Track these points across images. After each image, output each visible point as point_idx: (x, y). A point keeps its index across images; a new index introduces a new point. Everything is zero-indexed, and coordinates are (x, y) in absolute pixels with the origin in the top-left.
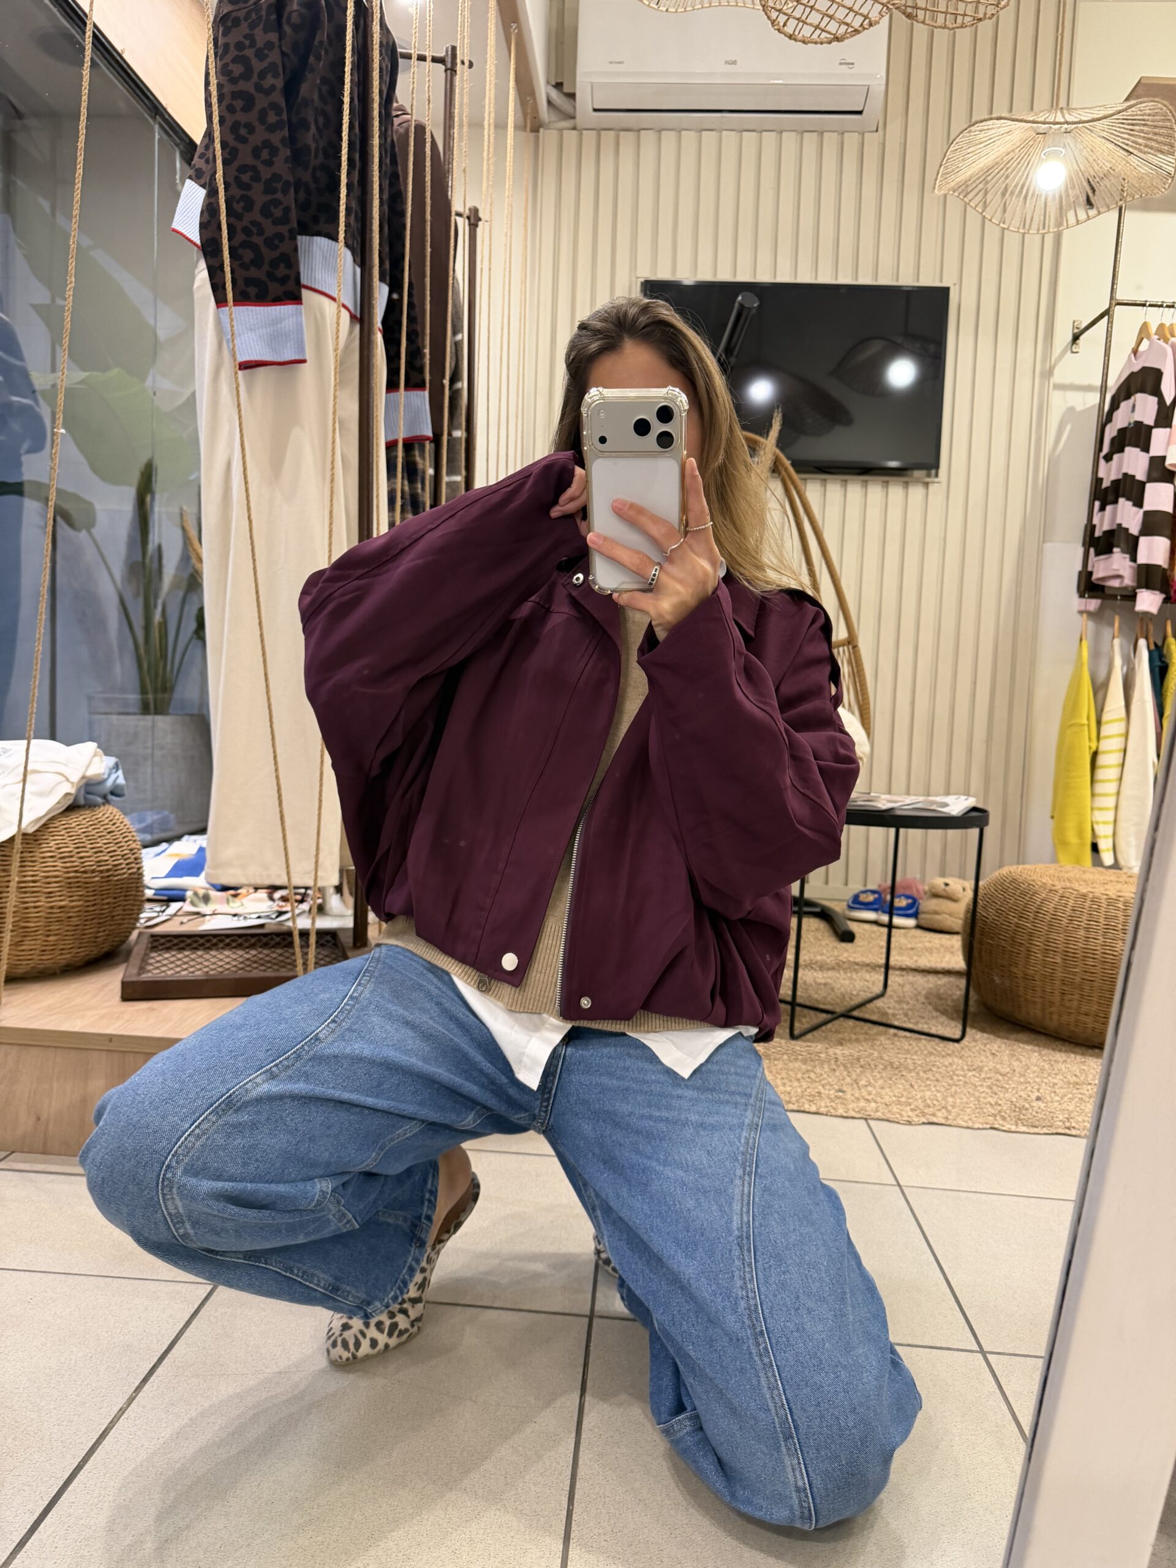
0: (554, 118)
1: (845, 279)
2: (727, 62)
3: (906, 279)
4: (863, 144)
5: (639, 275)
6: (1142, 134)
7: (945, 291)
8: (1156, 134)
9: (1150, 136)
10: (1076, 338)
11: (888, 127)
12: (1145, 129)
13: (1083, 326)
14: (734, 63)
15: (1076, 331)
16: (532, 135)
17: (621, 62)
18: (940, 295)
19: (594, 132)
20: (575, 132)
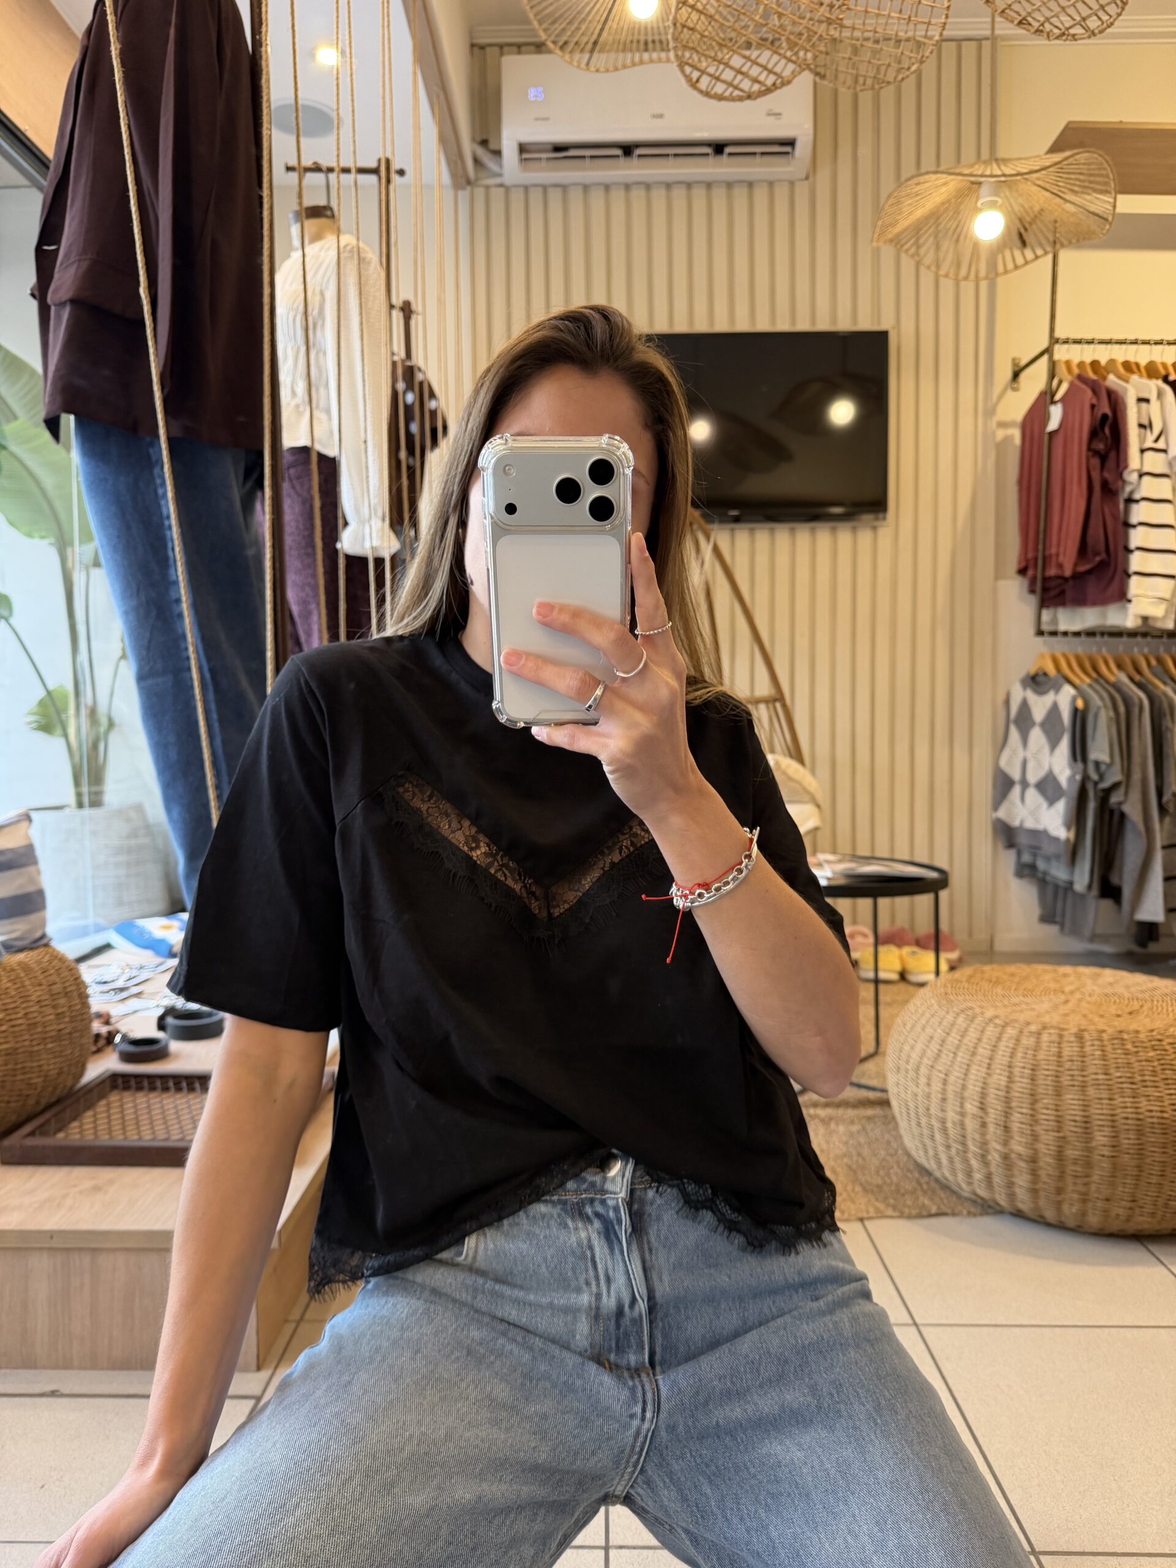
0: (481, 176)
1: (783, 326)
2: (655, 116)
3: (844, 324)
4: (793, 191)
6: (1078, 183)
7: (884, 335)
8: (1091, 182)
9: (1086, 184)
10: (1016, 375)
11: (818, 175)
12: (1081, 177)
13: (1023, 362)
14: (661, 116)
15: (1017, 369)
16: (460, 193)
17: (547, 119)
18: (879, 340)
19: (522, 190)
20: (502, 190)
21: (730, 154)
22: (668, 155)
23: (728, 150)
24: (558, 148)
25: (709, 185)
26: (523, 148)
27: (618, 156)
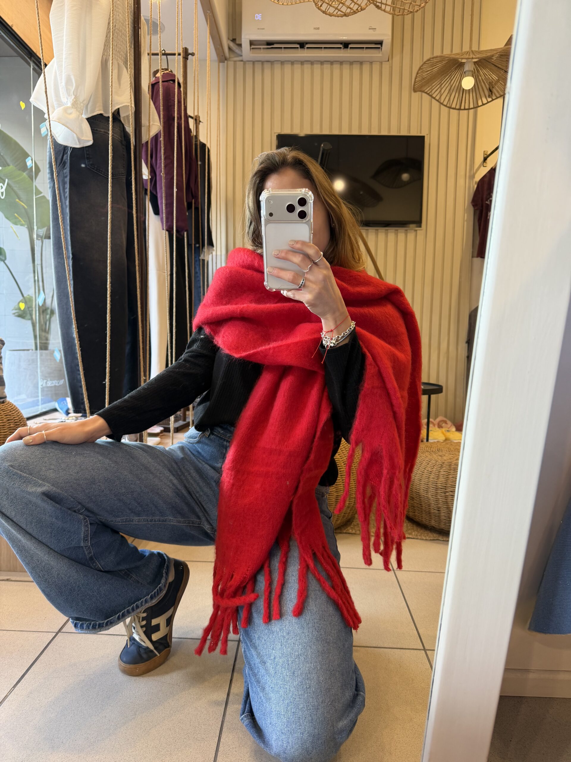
0: (232, 56)
1: (375, 133)
2: (315, 29)
3: (404, 132)
4: (382, 67)
5: (275, 132)
7: (423, 138)
10: (485, 159)
11: (394, 59)
13: (489, 153)
14: (318, 29)
15: (486, 156)
16: (221, 64)
17: (263, 29)
18: (420, 140)
19: (252, 62)
20: (242, 62)
21: (351, 48)
22: (322, 48)
23: (350, 46)
24: (269, 43)
25: (341, 63)
26: (252, 43)
27: (298, 48)
